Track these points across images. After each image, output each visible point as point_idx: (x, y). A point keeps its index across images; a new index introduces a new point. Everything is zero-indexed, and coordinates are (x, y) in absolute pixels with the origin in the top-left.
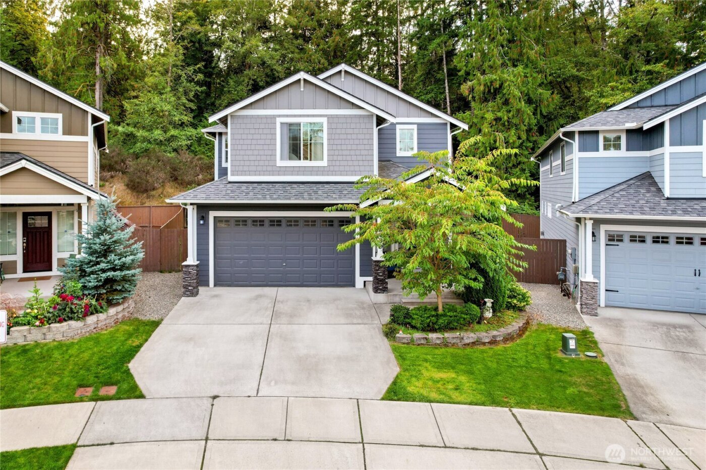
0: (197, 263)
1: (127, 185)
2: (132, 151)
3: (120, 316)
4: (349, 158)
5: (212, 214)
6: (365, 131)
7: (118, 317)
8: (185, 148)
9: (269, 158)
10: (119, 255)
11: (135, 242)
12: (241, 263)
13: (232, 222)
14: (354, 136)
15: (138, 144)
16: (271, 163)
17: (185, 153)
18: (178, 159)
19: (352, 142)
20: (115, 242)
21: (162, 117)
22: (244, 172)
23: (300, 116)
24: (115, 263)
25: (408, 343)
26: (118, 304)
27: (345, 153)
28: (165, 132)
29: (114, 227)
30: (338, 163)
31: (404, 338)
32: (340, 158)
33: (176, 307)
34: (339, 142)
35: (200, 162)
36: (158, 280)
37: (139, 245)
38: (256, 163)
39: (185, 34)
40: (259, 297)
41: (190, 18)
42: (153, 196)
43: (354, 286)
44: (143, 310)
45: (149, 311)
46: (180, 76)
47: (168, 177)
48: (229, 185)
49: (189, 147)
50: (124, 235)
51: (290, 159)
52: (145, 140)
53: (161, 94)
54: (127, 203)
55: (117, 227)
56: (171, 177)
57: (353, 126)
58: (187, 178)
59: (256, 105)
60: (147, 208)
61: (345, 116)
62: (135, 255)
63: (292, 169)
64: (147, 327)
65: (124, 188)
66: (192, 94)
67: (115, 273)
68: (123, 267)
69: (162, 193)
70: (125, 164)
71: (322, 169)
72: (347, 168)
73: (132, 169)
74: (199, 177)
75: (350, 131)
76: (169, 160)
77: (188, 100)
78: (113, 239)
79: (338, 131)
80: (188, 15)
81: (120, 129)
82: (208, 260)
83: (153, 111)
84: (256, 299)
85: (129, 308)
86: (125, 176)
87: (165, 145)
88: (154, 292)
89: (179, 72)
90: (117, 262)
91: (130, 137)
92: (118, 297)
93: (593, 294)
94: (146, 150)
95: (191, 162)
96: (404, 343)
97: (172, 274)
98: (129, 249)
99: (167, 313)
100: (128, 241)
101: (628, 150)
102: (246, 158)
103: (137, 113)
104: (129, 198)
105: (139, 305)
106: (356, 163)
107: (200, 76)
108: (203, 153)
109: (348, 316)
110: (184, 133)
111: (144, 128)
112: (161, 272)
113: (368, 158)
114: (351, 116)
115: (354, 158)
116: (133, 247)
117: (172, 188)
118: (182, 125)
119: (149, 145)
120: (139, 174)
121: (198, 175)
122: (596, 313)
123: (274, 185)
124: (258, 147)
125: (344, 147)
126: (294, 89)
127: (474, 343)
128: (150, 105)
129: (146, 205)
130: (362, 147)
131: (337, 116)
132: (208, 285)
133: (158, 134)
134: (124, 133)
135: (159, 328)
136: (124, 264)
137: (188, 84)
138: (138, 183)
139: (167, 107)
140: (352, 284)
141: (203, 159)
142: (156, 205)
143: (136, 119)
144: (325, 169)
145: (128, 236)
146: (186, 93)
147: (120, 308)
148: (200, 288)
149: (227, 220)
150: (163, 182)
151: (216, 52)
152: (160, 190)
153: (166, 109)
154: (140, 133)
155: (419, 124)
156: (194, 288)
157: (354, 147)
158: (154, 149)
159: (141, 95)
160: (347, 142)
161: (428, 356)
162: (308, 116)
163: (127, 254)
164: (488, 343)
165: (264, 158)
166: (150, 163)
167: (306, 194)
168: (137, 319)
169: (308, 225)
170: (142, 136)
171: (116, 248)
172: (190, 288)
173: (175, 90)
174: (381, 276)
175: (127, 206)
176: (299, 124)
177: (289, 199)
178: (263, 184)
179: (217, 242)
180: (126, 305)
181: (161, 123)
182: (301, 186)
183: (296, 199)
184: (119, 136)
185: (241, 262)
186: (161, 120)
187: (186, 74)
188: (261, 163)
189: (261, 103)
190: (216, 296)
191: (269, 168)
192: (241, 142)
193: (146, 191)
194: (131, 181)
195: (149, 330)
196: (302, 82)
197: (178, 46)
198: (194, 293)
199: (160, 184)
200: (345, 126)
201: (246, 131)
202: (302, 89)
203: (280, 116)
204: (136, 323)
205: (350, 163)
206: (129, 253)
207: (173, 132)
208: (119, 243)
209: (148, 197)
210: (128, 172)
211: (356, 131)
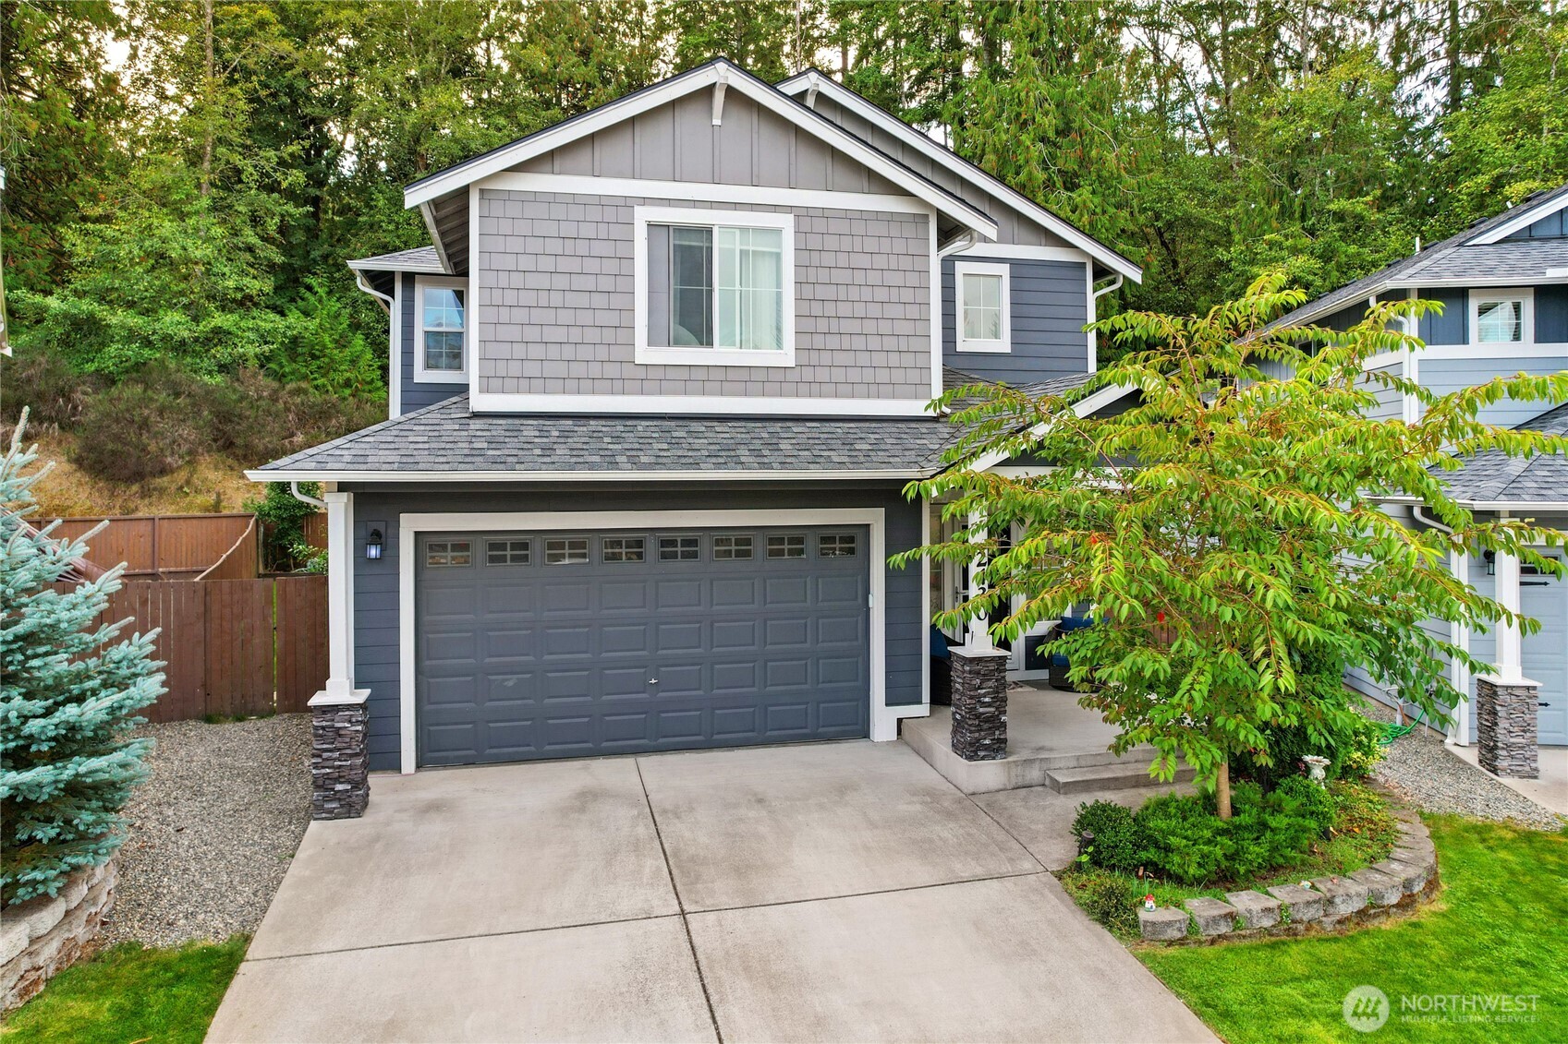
0: (362, 695)
1: (79, 462)
2: (90, 367)
3: (50, 951)
4: (859, 343)
5: (410, 524)
6: (906, 263)
7: (40, 961)
8: (253, 364)
9: (609, 335)
10: (46, 691)
11: (126, 634)
12: (510, 684)
13: (480, 551)
14: (874, 278)
15: (112, 349)
16: (617, 353)
17: (254, 375)
18: (235, 390)
19: (866, 294)
20: (29, 638)
21: (186, 278)
22: (524, 383)
23: (712, 205)
24: (26, 730)
25: (1182, 942)
26: (43, 901)
27: (847, 326)
28: (196, 319)
29: (24, 577)
30: (826, 358)
31: (1169, 924)
32: (833, 342)
33: (296, 869)
34: (829, 292)
35: (299, 400)
36: (200, 753)
37: (144, 643)
38: (568, 352)
39: (250, 63)
40: (586, 799)
41: (262, 24)
42: (162, 491)
43: (865, 733)
44: (158, 896)
45: (182, 899)
46: (238, 172)
47: (208, 438)
48: (476, 424)
49: (264, 361)
50: (74, 607)
51: (678, 342)
52: (132, 335)
53: (183, 216)
54: (77, 510)
55: (37, 578)
56: (215, 440)
57: (871, 245)
58: (260, 444)
59: (568, 162)
60: (144, 523)
61: (847, 215)
62: (122, 685)
63: (684, 374)
64: (184, 991)
65: (67, 467)
66: (272, 225)
67: (27, 776)
68: (68, 744)
69: (188, 482)
70: (68, 400)
71: (779, 376)
72: (854, 375)
73: (92, 416)
74: (295, 439)
75: (864, 261)
76: (208, 393)
77: (262, 239)
78: (20, 629)
79: (828, 259)
80: (256, 17)
81: (53, 302)
82: (396, 682)
83: (160, 259)
84: (582, 810)
85: (94, 901)
86: (70, 437)
87: (196, 354)
88: (196, 806)
89: (237, 159)
90: (34, 726)
91: (85, 331)
92: (38, 875)
93: (1527, 717)
94: (139, 366)
95: (274, 399)
96: (1170, 943)
97: (248, 725)
98: (92, 662)
99: (260, 900)
100: (92, 630)
101: (1538, 339)
102: (532, 334)
103: (108, 262)
104: (83, 496)
105: (137, 875)
106: (879, 359)
107: (297, 177)
108: (305, 377)
109: (926, 849)
110: (251, 324)
111: (131, 305)
112: (208, 720)
113: (916, 344)
114: (864, 216)
115: (874, 343)
116: (116, 653)
117: (216, 468)
118: (245, 303)
119: (147, 352)
120: (115, 428)
121: (292, 435)
122: (1536, 770)
123: (630, 423)
124: (572, 299)
125: (844, 309)
126: (688, 120)
127: (1362, 914)
128: (147, 243)
129: (140, 515)
130: (896, 311)
131: (825, 214)
132: (396, 766)
133: (173, 322)
134: (66, 315)
135: (237, 984)
136: (73, 728)
137: (264, 196)
138: (113, 453)
139: (200, 252)
140: (861, 730)
141: (305, 392)
142: (169, 514)
143: (102, 278)
144: (791, 376)
145: (94, 612)
146: (255, 220)
147: (47, 918)
148: (374, 780)
149: (460, 543)
150: (190, 452)
151: (334, 129)
152: (182, 476)
153: (198, 254)
154: (118, 318)
155: (1014, 263)
156: (356, 786)
157: (874, 310)
158: (162, 362)
159: (119, 214)
160: (854, 293)
161: (1286, 989)
162: (736, 206)
163: (89, 684)
164: (1397, 906)
165: (592, 335)
166: (151, 399)
167: (743, 451)
168: (130, 948)
169: (728, 553)
170: (122, 327)
171: (35, 663)
172: (339, 787)
173: (221, 209)
174: (989, 705)
175: (77, 517)
176: (707, 231)
177: (696, 465)
178: (592, 422)
179: (426, 618)
180: (81, 891)
181: (182, 293)
182: (719, 427)
183: (718, 466)
184: (49, 323)
185: (511, 681)
186: (183, 285)
187: (255, 166)
188: (585, 352)
189: (584, 157)
190: (434, 807)
191: (611, 371)
192: (517, 280)
193: (138, 476)
194: (90, 449)
195: (191, 1002)
196: (719, 97)
197: (232, 90)
198: (353, 805)
199: (181, 457)
200: (846, 244)
201: (535, 245)
202: (717, 121)
203: (645, 201)
204: (130, 971)
205: (863, 359)
206: (96, 682)
207: (220, 320)
208: (49, 640)
209: (145, 494)
210: (79, 423)
211: (880, 262)
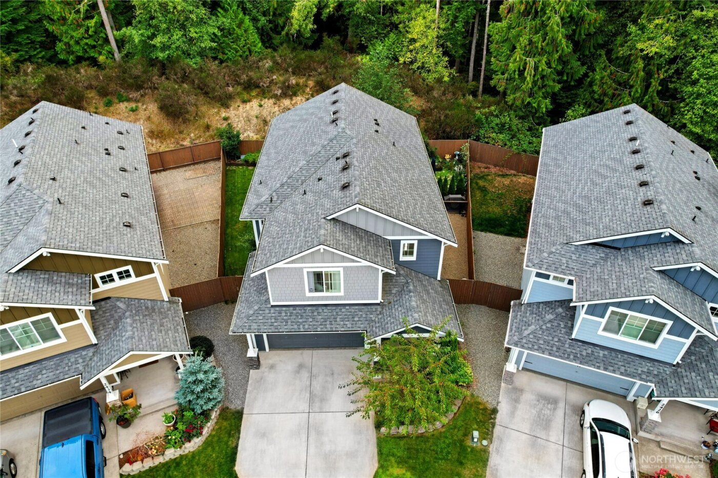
4: (360, 290)
6: (372, 275)
9: (300, 291)
14: (364, 278)
16: (302, 294)
19: (362, 282)
22: (282, 300)
23: (322, 267)
27: (357, 288)
30: (352, 293)
33: (249, 387)
34: (352, 282)
38: (291, 295)
40: (300, 368)
45: (233, 394)
48: (272, 310)
51: (316, 292)
57: (363, 272)
61: (357, 267)
63: (317, 297)
70: (152, 82)
71: (340, 297)
72: (359, 296)
75: (361, 275)
79: (352, 275)
84: (299, 372)
93: (511, 376)
102: (283, 292)
106: (365, 293)
113: (375, 290)
115: (364, 290)
123: (305, 308)
124: (291, 286)
125: (356, 284)
130: (370, 284)
131: (351, 267)
135: (243, 420)
144: (343, 297)
155: (419, 240)
157: (364, 284)
160: (359, 281)
162: (327, 267)
165: (296, 292)
167: (328, 322)
176: (321, 272)
177: (317, 329)
178: (297, 308)
182: (325, 310)
183: (321, 330)
188: (295, 295)
190: (272, 367)
191: (301, 297)
192: (278, 283)
200: (357, 272)
201: (281, 277)
203: (306, 268)
205: (361, 293)
211: (365, 275)
